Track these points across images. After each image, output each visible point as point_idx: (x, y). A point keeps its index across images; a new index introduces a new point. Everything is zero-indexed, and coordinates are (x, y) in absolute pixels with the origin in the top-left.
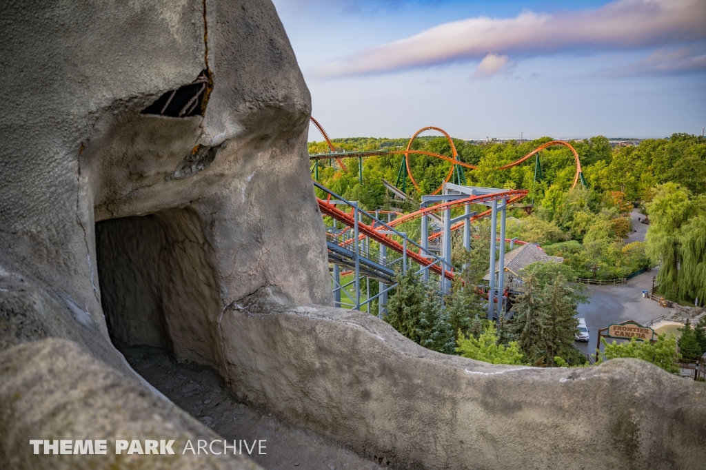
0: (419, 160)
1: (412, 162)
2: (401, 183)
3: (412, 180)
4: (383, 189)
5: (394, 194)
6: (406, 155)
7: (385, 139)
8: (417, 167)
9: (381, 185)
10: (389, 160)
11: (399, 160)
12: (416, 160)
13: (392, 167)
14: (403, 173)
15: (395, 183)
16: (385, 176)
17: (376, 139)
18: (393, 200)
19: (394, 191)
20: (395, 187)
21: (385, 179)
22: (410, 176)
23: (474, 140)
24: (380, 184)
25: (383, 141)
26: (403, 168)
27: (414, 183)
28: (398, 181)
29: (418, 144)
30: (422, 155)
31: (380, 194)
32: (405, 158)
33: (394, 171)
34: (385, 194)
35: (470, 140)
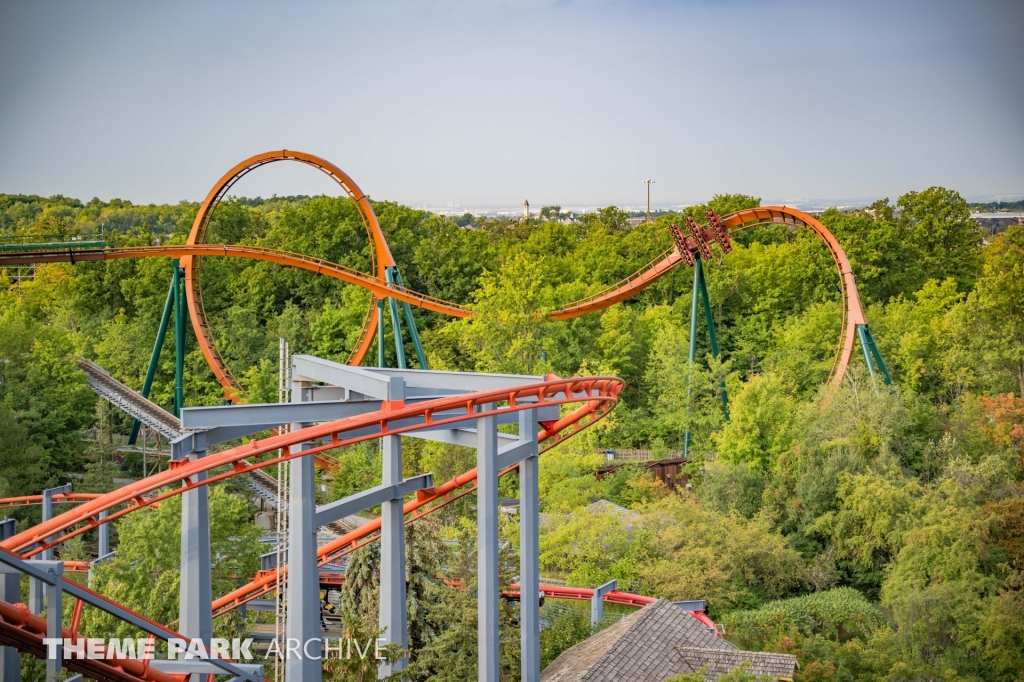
0: (243, 286)
1: (217, 293)
2: (167, 378)
3: (214, 366)
4: (86, 402)
5: (138, 424)
6: (186, 261)
7: (117, 203)
8: (235, 311)
9: (78, 388)
10: (116, 283)
11: (160, 284)
12: (232, 286)
13: (131, 312)
14: (173, 336)
15: (143, 379)
16: (99, 349)
17: (76, 204)
18: (129, 449)
19: (135, 411)
20: (138, 394)
21: (96, 365)
22: (203, 351)
23: (476, 214)
24: (72, 380)
25: (106, 213)
26: (175, 316)
27: (220, 374)
28: (155, 367)
29: (241, 222)
30: (253, 264)
31: (72, 425)
32: (182, 275)
33: (136, 328)
34: (92, 423)
35: (461, 214)
